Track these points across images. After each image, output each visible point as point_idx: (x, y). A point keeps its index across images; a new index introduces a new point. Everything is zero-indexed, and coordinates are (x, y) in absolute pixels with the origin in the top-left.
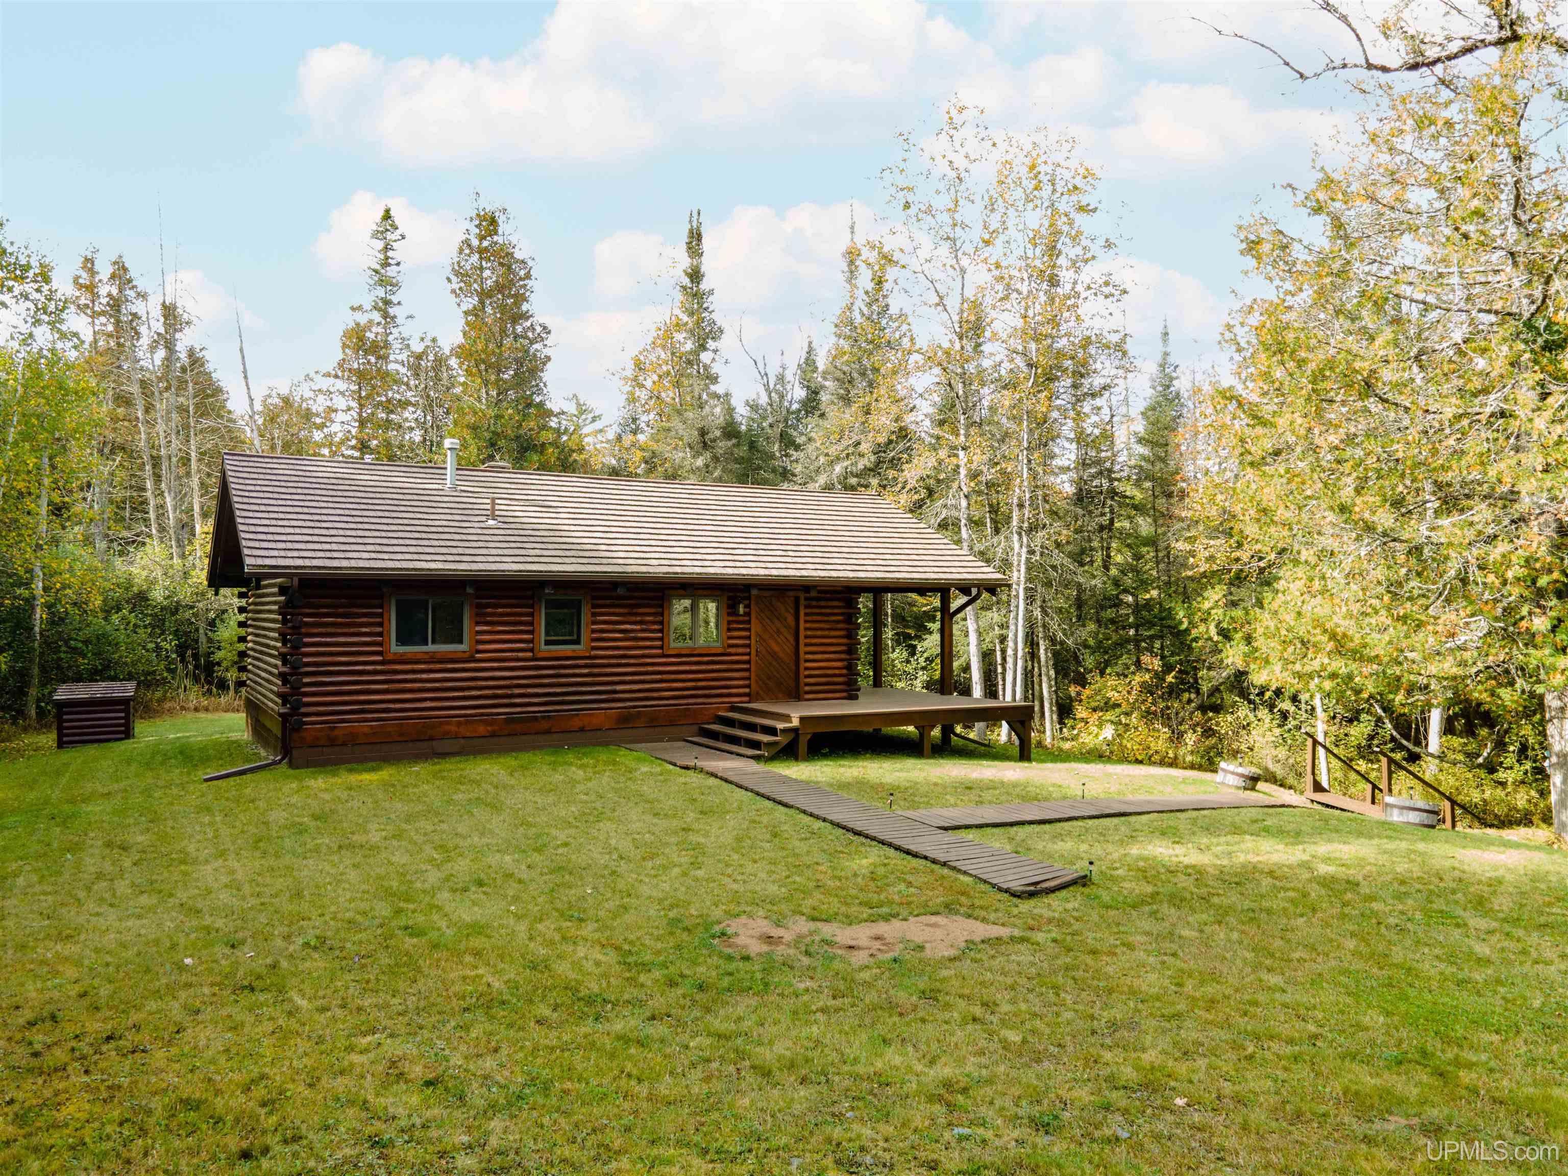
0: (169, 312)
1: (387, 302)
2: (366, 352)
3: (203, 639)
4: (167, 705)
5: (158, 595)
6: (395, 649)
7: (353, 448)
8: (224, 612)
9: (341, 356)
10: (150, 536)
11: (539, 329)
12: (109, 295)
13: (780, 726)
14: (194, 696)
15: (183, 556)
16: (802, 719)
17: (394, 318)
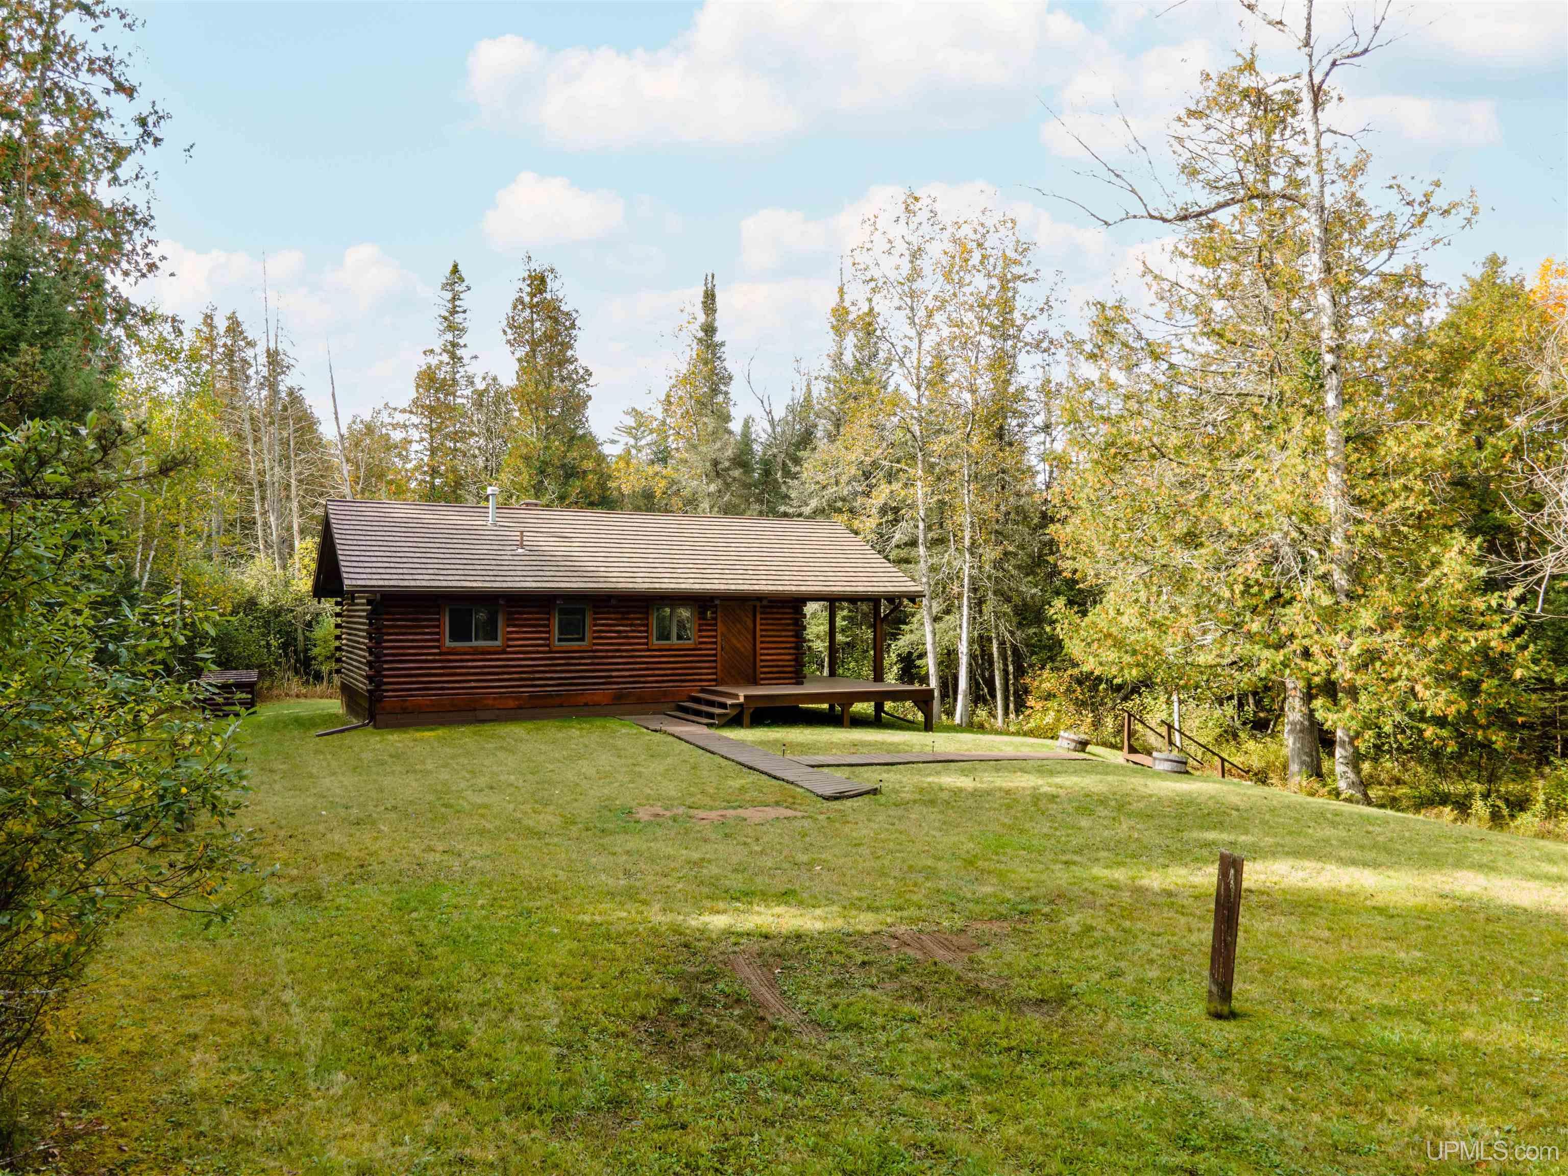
0: (273, 357)
1: (454, 345)
2: (437, 390)
3: (301, 637)
4: (275, 692)
5: (265, 600)
6: (448, 643)
7: (425, 473)
8: (318, 615)
9: (415, 395)
10: (258, 550)
11: (581, 372)
12: (225, 345)
13: (729, 702)
14: (295, 685)
15: (284, 567)
16: (746, 697)
17: (460, 358)
